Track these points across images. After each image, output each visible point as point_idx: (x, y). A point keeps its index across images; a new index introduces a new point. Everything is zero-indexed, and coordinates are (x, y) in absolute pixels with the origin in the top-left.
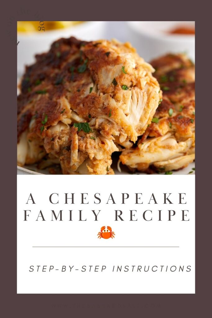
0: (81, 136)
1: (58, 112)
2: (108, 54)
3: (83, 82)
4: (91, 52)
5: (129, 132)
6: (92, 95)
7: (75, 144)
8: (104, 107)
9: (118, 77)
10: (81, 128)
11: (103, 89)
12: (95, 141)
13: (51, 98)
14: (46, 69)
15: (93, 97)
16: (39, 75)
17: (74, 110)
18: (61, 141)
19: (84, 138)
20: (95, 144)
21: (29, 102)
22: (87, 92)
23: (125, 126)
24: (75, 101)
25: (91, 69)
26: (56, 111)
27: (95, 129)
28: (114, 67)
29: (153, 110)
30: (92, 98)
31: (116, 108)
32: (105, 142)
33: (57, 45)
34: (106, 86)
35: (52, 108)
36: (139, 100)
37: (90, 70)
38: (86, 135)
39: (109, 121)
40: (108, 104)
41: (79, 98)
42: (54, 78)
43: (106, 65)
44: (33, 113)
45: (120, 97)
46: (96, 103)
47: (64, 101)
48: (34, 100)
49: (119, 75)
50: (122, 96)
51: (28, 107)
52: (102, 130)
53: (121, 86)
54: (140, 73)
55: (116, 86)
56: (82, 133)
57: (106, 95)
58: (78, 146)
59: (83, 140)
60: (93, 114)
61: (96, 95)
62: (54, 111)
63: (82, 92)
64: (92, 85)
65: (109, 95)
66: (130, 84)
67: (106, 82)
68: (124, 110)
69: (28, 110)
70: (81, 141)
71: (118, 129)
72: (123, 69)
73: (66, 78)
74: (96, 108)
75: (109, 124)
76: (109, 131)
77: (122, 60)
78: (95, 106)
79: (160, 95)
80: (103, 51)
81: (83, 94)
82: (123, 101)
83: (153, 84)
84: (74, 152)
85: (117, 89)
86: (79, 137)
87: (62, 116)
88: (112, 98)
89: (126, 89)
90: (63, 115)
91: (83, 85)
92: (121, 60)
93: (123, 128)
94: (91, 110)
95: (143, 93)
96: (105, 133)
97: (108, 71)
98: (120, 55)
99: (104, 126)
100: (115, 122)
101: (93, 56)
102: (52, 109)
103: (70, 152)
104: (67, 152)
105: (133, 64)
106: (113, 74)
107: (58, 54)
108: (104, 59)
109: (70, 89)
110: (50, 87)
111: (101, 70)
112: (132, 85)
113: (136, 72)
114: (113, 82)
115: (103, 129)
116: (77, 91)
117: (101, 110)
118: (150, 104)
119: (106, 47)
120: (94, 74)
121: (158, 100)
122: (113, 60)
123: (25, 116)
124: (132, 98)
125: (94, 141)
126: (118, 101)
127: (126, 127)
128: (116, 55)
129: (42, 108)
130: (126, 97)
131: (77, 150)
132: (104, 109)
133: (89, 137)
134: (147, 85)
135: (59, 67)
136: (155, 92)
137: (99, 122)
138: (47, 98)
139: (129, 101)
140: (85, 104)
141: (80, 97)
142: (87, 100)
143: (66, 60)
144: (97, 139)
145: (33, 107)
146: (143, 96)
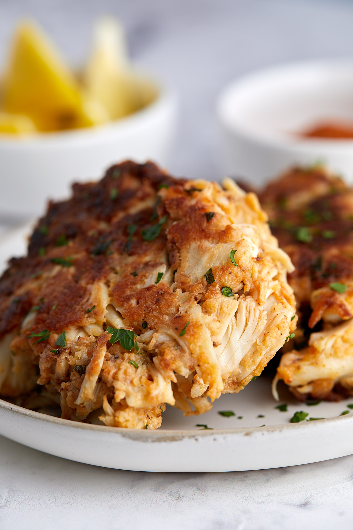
0: (114, 354)
1: (81, 309)
2: (210, 216)
3: (147, 259)
4: (179, 203)
5: (209, 377)
6: (160, 287)
7: (96, 362)
8: (176, 315)
9: (218, 267)
10: (117, 339)
11: (183, 283)
12: (136, 371)
13: (76, 279)
14: (83, 217)
15: (161, 292)
16: (67, 227)
17: (117, 309)
18: (73, 357)
19: (117, 358)
20: (133, 376)
21: (33, 276)
22: (150, 280)
23: (205, 363)
24: (124, 292)
25: (169, 237)
26: (79, 307)
27: (145, 351)
28: (216, 247)
29: (270, 350)
30: (158, 293)
31: (199, 324)
32: (155, 378)
33: (116, 174)
34: (191, 280)
35: (73, 298)
36: (249, 324)
37: (167, 239)
38: (123, 353)
39: (177, 344)
40: (186, 312)
41: (131, 288)
42: (93, 241)
43: (201, 238)
44: (36, 301)
45: (213, 307)
46: (163, 302)
47: (99, 289)
48: (45, 275)
49: (221, 263)
50: (217, 306)
51: (31, 285)
52: (159, 357)
53: (220, 286)
54: (265, 272)
55: (210, 284)
56: (117, 349)
57: (187, 293)
58: (100, 369)
59: (115, 361)
60: (151, 323)
61: (168, 288)
62: (76, 306)
63: (142, 277)
64: (163, 269)
65: (193, 297)
66: (239, 286)
67: (193, 272)
68: (213, 334)
69: (28, 293)
70: (110, 364)
71: (188, 364)
72: (232, 256)
73: (116, 245)
74: (161, 313)
75: (176, 350)
76: (172, 361)
77: (235, 236)
78: (160, 308)
79: (292, 324)
80: (203, 209)
81: (142, 281)
82: (217, 316)
83: (285, 301)
84: (89, 378)
85: (212, 291)
86: (109, 354)
87: (87, 318)
88: (198, 303)
89: (229, 295)
90: (89, 317)
91: (146, 264)
92: (232, 237)
93: (199, 366)
94: (150, 314)
95: (261, 312)
96: (162, 363)
97: (201, 250)
98: (234, 226)
99: (164, 349)
100: (189, 348)
101: (181, 213)
102: (73, 302)
103: (83, 379)
104: (78, 376)
105: (253, 249)
106: (211, 259)
107: (114, 193)
108: (200, 225)
109: (118, 269)
110: (80, 256)
111: (190, 245)
112: (243, 289)
113: (257, 267)
114: (205, 276)
115: (162, 354)
116: (132, 274)
117: (170, 320)
118: (268, 338)
119: (209, 201)
120: (173, 250)
121: (286, 334)
122: (217, 232)
123: (18, 302)
124: (236, 316)
125: (134, 369)
126: (206, 311)
127: (206, 365)
128: (224, 223)
129: (55, 294)
130: (225, 309)
131: (96, 378)
132: (176, 317)
133: (128, 359)
134: (273, 299)
135: (108, 220)
136: (285, 316)
137: (158, 340)
138: (70, 277)
139: (229, 320)
140: (142, 301)
141: (134, 287)
142: (147, 293)
143: (125, 209)
144: (143, 368)
145: (40, 288)
146: (260, 318)
